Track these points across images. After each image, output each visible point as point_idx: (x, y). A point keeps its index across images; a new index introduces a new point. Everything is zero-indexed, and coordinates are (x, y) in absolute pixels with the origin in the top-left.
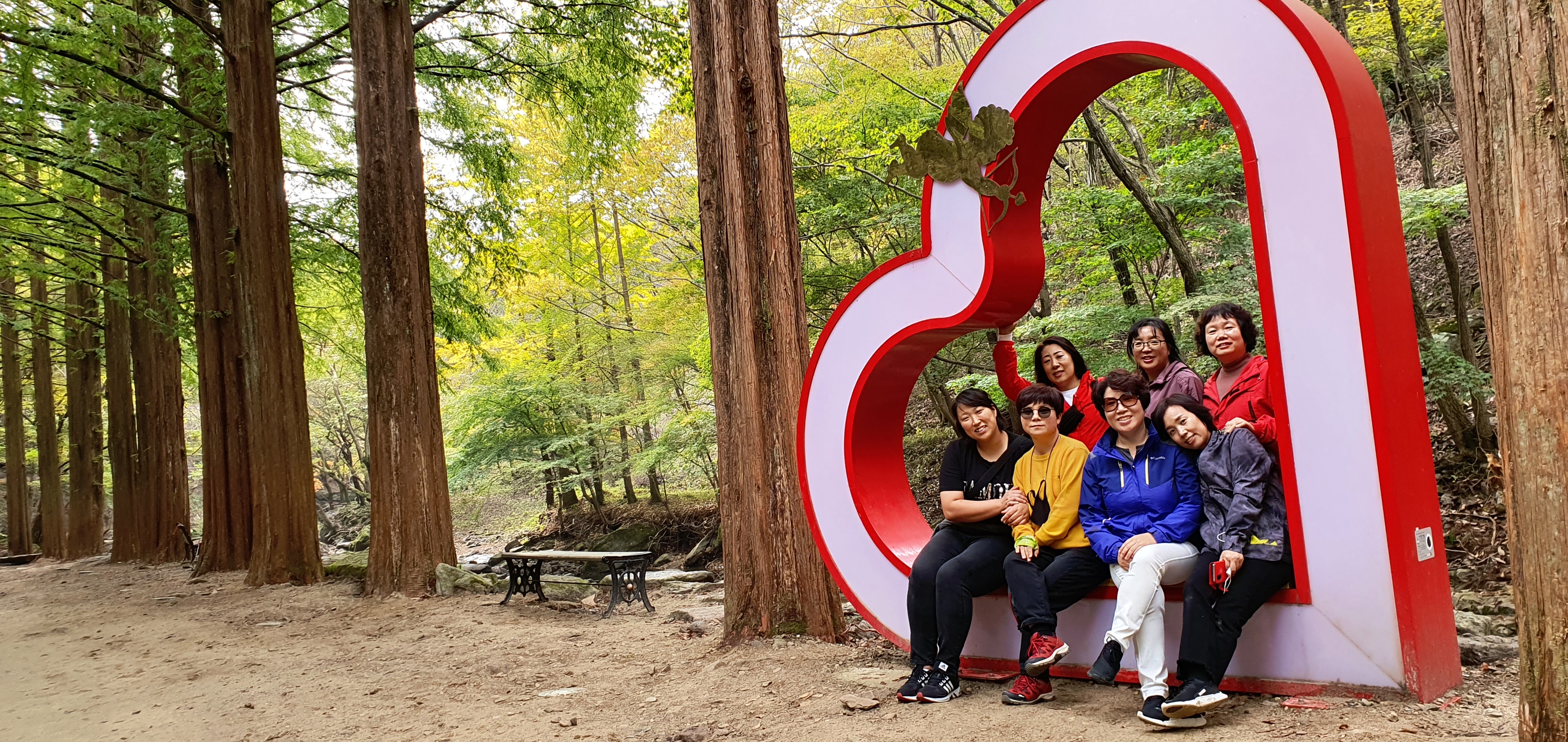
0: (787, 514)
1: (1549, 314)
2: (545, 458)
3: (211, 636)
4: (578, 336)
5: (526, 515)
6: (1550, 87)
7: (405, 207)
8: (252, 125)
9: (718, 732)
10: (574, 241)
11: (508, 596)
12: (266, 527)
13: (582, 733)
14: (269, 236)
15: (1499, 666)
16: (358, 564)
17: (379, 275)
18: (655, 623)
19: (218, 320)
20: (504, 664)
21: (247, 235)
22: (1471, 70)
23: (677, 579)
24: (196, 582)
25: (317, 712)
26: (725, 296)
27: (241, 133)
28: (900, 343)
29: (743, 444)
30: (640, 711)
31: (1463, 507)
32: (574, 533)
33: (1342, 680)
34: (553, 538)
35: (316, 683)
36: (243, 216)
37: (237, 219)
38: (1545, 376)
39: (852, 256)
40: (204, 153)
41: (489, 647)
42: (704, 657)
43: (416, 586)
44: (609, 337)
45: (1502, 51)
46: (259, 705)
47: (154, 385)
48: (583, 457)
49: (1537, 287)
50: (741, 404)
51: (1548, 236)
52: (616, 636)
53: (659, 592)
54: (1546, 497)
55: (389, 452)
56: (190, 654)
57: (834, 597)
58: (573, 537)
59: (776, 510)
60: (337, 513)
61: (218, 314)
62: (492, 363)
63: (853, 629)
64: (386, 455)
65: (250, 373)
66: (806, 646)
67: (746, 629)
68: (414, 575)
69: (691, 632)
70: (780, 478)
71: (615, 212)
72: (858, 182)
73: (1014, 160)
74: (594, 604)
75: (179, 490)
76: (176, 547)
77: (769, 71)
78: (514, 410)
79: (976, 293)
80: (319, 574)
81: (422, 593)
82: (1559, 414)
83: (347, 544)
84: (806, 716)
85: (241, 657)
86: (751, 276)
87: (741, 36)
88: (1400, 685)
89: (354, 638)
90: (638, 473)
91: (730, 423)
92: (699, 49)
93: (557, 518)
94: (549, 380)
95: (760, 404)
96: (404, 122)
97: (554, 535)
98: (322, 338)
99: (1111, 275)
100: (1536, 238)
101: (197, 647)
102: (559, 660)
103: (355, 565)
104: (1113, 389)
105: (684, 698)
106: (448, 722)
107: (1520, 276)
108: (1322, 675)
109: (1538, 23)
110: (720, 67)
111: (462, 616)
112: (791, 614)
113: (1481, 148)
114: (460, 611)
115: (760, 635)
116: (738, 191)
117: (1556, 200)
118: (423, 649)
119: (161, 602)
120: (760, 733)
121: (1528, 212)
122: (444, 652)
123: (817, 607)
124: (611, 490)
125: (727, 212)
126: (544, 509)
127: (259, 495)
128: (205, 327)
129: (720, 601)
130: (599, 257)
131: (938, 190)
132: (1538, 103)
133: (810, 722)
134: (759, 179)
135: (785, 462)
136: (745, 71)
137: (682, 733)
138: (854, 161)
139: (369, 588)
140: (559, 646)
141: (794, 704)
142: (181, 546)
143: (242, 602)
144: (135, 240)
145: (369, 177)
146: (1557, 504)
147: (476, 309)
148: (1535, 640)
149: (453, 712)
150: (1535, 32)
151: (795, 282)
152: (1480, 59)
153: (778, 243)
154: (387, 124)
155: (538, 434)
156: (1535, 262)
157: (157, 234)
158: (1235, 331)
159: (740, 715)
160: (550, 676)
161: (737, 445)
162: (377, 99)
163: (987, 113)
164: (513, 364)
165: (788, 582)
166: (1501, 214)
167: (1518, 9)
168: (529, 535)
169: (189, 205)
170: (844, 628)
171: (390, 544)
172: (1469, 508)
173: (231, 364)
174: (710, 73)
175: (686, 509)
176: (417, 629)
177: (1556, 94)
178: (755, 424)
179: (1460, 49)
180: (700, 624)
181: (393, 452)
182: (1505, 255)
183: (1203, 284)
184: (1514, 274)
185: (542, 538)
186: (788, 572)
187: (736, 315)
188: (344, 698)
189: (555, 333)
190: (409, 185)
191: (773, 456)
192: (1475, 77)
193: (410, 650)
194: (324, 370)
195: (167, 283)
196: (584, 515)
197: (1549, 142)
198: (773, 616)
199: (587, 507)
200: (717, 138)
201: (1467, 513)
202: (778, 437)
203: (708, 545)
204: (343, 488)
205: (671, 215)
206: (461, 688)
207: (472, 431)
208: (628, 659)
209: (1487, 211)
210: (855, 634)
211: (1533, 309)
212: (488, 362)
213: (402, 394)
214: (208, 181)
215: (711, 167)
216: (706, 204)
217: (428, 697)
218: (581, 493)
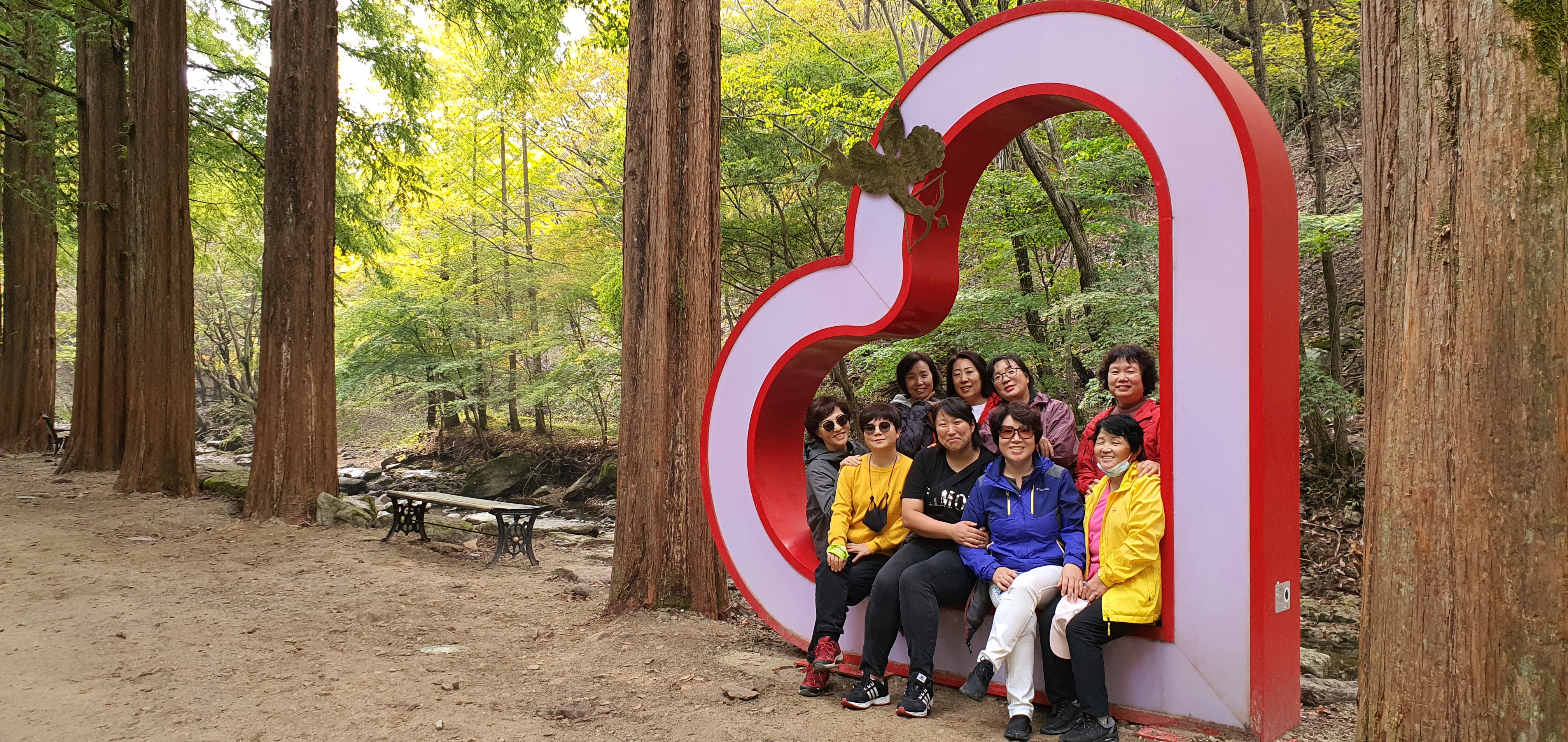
0: (683, 491)
1: (1422, 427)
2: (430, 379)
3: (79, 548)
4: (475, 258)
5: (405, 432)
6: (1450, 216)
7: (316, 127)
8: (156, 17)
9: (599, 709)
10: (479, 160)
11: (390, 534)
12: (141, 434)
13: (464, 699)
14: (166, 135)
15: (1333, 710)
16: (236, 483)
17: (282, 194)
18: (539, 579)
19: (103, 213)
20: (385, 612)
21: (143, 132)
22: (1381, 184)
23: (562, 530)
24: (60, 482)
25: (192, 648)
26: (642, 270)
27: (144, 24)
28: (811, 346)
29: (646, 418)
30: (522, 679)
31: (1314, 518)
32: (454, 456)
33: (1194, 716)
34: (432, 458)
35: (191, 615)
36: (140, 111)
37: (133, 114)
38: (1412, 482)
39: (760, 208)
40: (100, 36)
41: (370, 591)
42: (588, 624)
43: (296, 513)
44: (507, 262)
45: (1411, 174)
46: (132, 634)
47: (26, 267)
48: (471, 382)
49: (1415, 400)
50: (648, 379)
51: (1430, 355)
52: (500, 592)
53: (543, 542)
54: (1399, 592)
55: (278, 375)
56: (55, 567)
57: (721, 574)
58: (453, 459)
59: (673, 486)
60: (210, 409)
61: (104, 207)
62: (385, 279)
63: (735, 605)
64: (275, 379)
65: (135, 275)
66: (689, 621)
67: (632, 600)
68: (295, 502)
69: (575, 594)
70: (680, 455)
71: (524, 136)
72: (774, 137)
73: (941, 182)
74: (476, 548)
75: (46, 379)
76: (38, 436)
77: (707, 48)
78: (404, 327)
79: (891, 306)
80: (193, 486)
81: (301, 521)
82: (1419, 519)
83: (217, 442)
84: (686, 701)
85: (111, 577)
86: (670, 253)
87: (682, 10)
88: (1245, 725)
89: (231, 565)
90: (526, 402)
91: (634, 396)
92: (638, 17)
93: (437, 438)
94: (441, 300)
95: (667, 381)
96: (322, 39)
97: (433, 455)
98: (209, 233)
99: (1009, 260)
100: (1420, 354)
101: (63, 560)
102: (442, 613)
103: (233, 483)
104: (1014, 418)
105: (567, 669)
106: (330, 673)
107: (1401, 387)
108: (1177, 710)
109: (1446, 154)
110: (658, 39)
111: (342, 551)
112: (677, 589)
113: (1382, 258)
114: (340, 545)
115: (645, 607)
116: (664, 166)
117: (1441, 322)
118: (302, 586)
119: (24, 502)
120: (641, 714)
121: (1416, 329)
122: (324, 591)
123: (703, 584)
124: (495, 416)
125: (652, 186)
126: (424, 428)
127: (137, 400)
128: (88, 217)
129: (606, 560)
130: (504, 179)
131: (865, 201)
132: (1436, 229)
133: (691, 708)
134: (687, 156)
135: (687, 440)
136: (683, 46)
137: (563, 708)
138: (773, 117)
139: (247, 511)
140: (441, 597)
141: (675, 686)
142: (44, 437)
143: (111, 511)
144: (16, 114)
145: (280, 92)
146: (1407, 601)
147: (375, 225)
148: (1373, 719)
149: (334, 663)
150: (1443, 162)
151: (713, 264)
152: (1390, 176)
153: (700, 222)
154: (305, 39)
155: (424, 352)
156: (1416, 376)
157: (40, 112)
158: (1135, 376)
159: (622, 693)
160: (433, 630)
161: (640, 420)
162: (296, 13)
163: (922, 132)
164: (406, 280)
165: (678, 558)
166: (1392, 325)
167: (1430, 138)
168: (407, 453)
169: (79, 88)
170: (727, 604)
171: (273, 468)
172: (1319, 519)
173: (114, 259)
174: (647, 42)
175: (570, 443)
176: (296, 562)
177: (1454, 223)
178: (661, 401)
179: (1373, 160)
180: (584, 586)
181: (282, 376)
182: (1390, 364)
183: (1098, 280)
184: (1396, 384)
185: (420, 457)
186: (678, 548)
187: (651, 290)
188: (221, 635)
189: (451, 252)
190: (321, 106)
191: (674, 433)
192: (1384, 192)
193: (289, 586)
194: (209, 267)
195: (48, 164)
196: (465, 438)
197: (1442, 267)
198: (659, 589)
199: (469, 431)
200: (648, 110)
201: (1317, 524)
202: (681, 415)
203: (589, 482)
204: (218, 386)
205: (584, 149)
206: (341, 635)
207: (358, 343)
208: (511, 619)
209: (1379, 318)
210: (737, 610)
211: (1409, 419)
212: (382, 278)
213: (297, 318)
214: (102, 66)
215: (640, 138)
216: (630, 174)
217: (307, 643)
218: (465, 417)
